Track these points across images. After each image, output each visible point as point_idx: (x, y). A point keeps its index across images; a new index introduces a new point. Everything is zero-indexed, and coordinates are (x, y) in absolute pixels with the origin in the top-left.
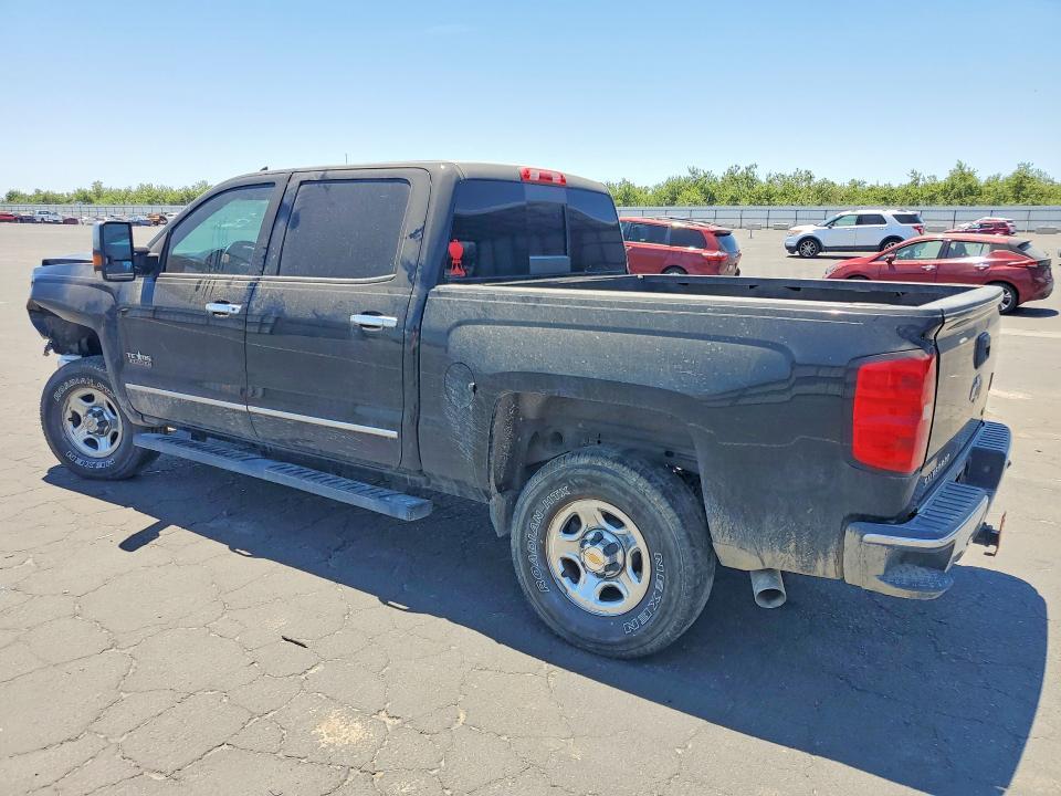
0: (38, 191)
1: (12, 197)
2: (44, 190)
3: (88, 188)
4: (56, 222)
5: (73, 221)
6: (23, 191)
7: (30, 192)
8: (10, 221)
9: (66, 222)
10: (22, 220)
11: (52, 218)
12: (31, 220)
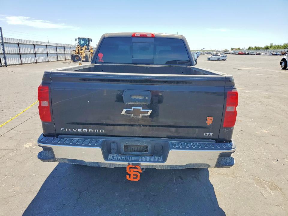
0: (255, 47)
1: (250, 48)
2: (257, 46)
3: (269, 45)
4: (254, 55)
5: (259, 54)
6: (252, 47)
7: (254, 47)
8: (243, 54)
9: (257, 54)
10: (246, 54)
11: (253, 53)
12: (248, 54)
